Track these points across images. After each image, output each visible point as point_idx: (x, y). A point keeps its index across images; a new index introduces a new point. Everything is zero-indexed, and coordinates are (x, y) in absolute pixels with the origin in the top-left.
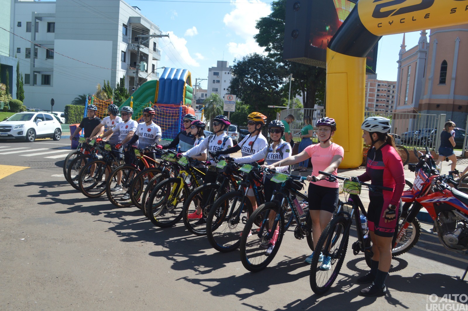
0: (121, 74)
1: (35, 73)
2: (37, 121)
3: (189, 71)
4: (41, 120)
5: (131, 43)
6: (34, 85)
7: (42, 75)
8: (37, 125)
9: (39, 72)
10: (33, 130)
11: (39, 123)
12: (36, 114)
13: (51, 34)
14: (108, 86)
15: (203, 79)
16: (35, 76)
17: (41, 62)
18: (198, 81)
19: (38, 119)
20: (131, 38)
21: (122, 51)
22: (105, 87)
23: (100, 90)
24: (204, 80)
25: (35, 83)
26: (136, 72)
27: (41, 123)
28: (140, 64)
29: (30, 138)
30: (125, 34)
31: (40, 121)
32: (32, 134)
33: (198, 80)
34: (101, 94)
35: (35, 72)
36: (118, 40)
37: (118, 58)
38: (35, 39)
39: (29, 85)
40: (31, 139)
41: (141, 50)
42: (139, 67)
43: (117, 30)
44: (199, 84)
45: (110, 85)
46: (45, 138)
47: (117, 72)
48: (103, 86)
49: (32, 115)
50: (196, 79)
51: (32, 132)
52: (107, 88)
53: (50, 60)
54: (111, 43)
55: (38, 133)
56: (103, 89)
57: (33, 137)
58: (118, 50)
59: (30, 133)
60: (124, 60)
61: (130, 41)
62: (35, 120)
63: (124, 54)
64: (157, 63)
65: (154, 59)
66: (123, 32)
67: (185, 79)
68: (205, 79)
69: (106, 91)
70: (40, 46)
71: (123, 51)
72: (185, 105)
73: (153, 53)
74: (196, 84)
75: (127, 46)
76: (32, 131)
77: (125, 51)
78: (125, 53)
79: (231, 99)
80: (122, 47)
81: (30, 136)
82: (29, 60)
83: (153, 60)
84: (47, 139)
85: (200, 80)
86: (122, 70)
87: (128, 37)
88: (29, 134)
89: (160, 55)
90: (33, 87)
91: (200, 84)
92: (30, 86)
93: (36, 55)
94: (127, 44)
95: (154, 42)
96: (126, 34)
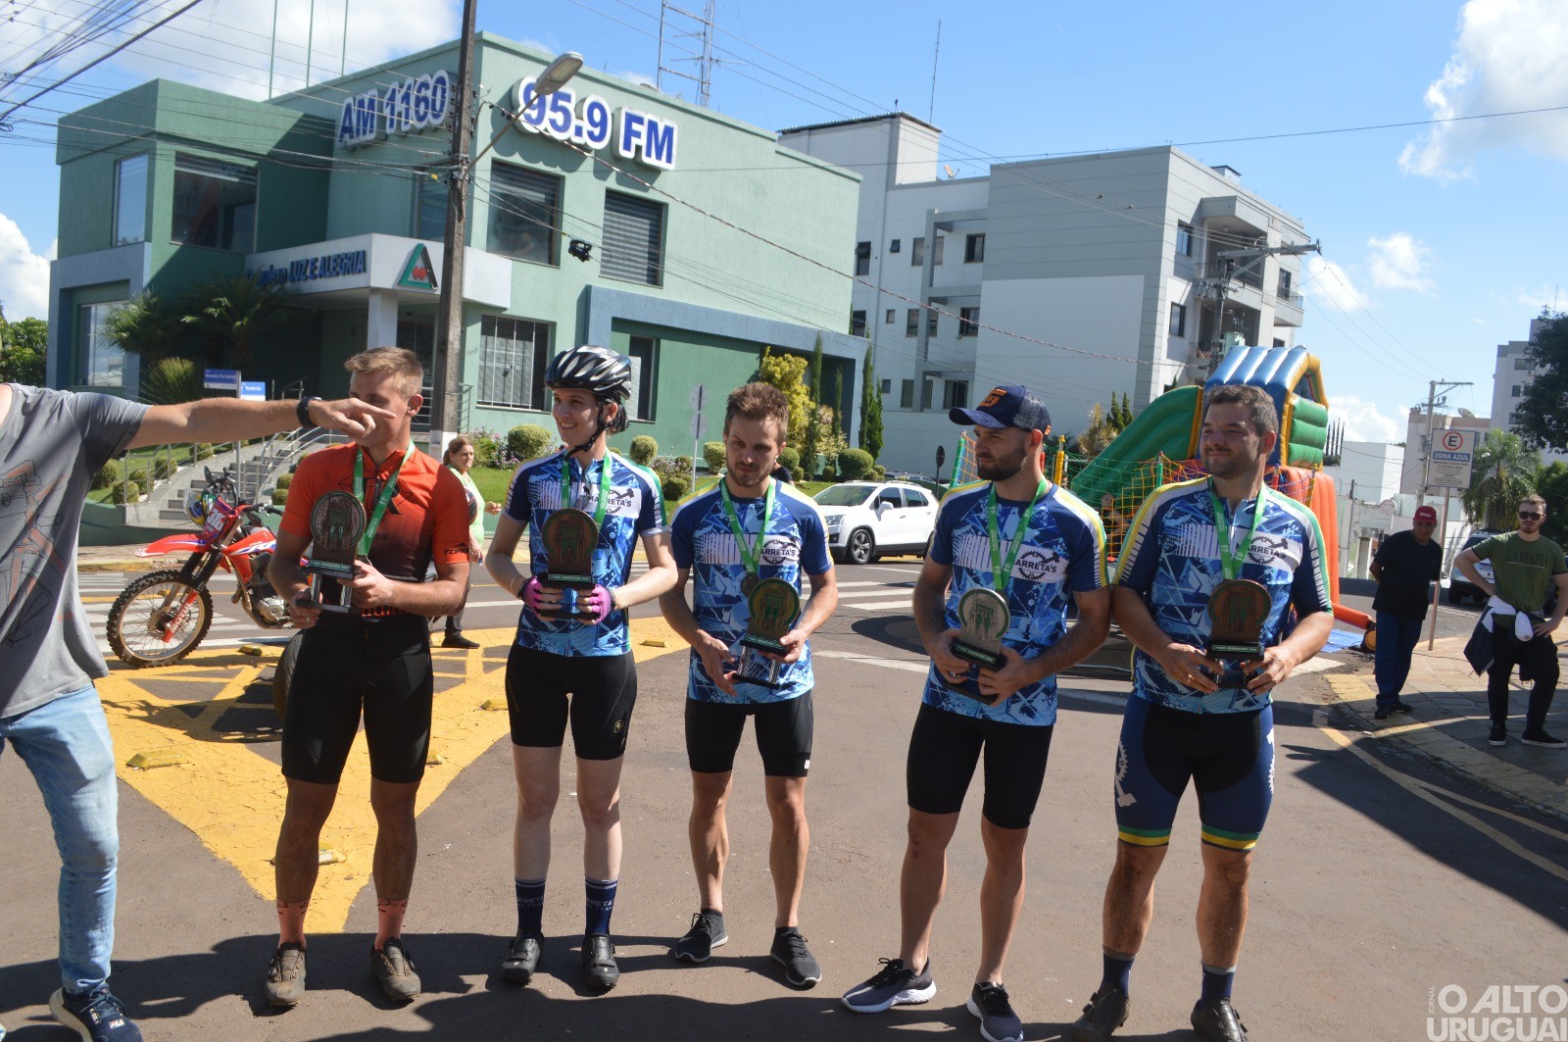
0: (1166, 373)
1: (928, 378)
2: (881, 506)
3: (1308, 355)
4: (891, 505)
5: (1202, 275)
6: (922, 411)
7: (946, 382)
8: (880, 519)
9: (938, 374)
10: (868, 532)
11: (886, 514)
12: (880, 487)
13: (976, 267)
14: (1125, 410)
15: (1457, 384)
16: (927, 387)
17: (946, 345)
18: (1439, 389)
19: (884, 503)
20: (1204, 260)
21: (1173, 304)
22: (1115, 415)
23: (1100, 423)
24: (1460, 386)
25: (926, 404)
26: (1210, 365)
27: (891, 513)
28: (1222, 341)
29: (856, 553)
30: (1185, 252)
31: (888, 508)
32: (865, 542)
33: (1437, 387)
34: (1103, 434)
35: (926, 373)
36: (1162, 272)
37: (1158, 327)
38: (931, 285)
39: (911, 410)
40: (860, 556)
41: (1231, 295)
42: (1221, 350)
43: (1159, 241)
44: (1441, 401)
45: (1131, 408)
46: (901, 556)
47: (1155, 367)
48: (1108, 410)
49: (870, 490)
50: (1433, 384)
51: (863, 536)
52: (1119, 416)
53: (967, 340)
54: (1138, 281)
55: (880, 541)
56: (1109, 419)
57: (865, 550)
58: (1160, 303)
59: (859, 538)
60: (1178, 331)
61: (1200, 271)
62: (876, 505)
63: (1181, 311)
64: (1292, 336)
65: (1279, 323)
66: (1177, 246)
67: (1289, 382)
68: (1462, 384)
69: (1116, 425)
70: (943, 301)
71: (1177, 302)
72: (1288, 464)
73: (1274, 304)
74: (1431, 400)
75: (1189, 288)
76: (863, 533)
77: (1182, 303)
78: (1183, 309)
79: (1458, 444)
80: (1174, 290)
81: (856, 547)
82: (913, 341)
83: (1276, 325)
84: (906, 558)
85: (1446, 387)
86: (1170, 361)
87: (1194, 259)
88: (856, 542)
89: (1301, 311)
90: (921, 414)
91: (1444, 399)
92: (913, 411)
93: (932, 329)
94: (1191, 284)
95: (1282, 270)
96: (1189, 253)
